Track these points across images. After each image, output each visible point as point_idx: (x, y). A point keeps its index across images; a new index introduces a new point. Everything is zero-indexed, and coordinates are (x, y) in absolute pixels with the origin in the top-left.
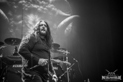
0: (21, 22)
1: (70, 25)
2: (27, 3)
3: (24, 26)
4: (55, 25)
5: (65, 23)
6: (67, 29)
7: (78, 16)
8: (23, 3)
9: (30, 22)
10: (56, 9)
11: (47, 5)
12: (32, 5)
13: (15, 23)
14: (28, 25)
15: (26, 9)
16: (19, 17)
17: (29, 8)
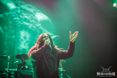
0: (14, 36)
3: (16, 40)
7: (59, 36)
8: (17, 20)
9: (22, 38)
10: (43, 28)
11: (36, 24)
14: (20, 40)
15: (19, 25)
16: (13, 31)
17: (21, 25)
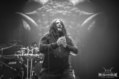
1: (94, 22)
2: (53, 10)
4: (79, 24)
5: (88, 21)
6: (91, 26)
12: (58, 11)
13: (43, 28)
